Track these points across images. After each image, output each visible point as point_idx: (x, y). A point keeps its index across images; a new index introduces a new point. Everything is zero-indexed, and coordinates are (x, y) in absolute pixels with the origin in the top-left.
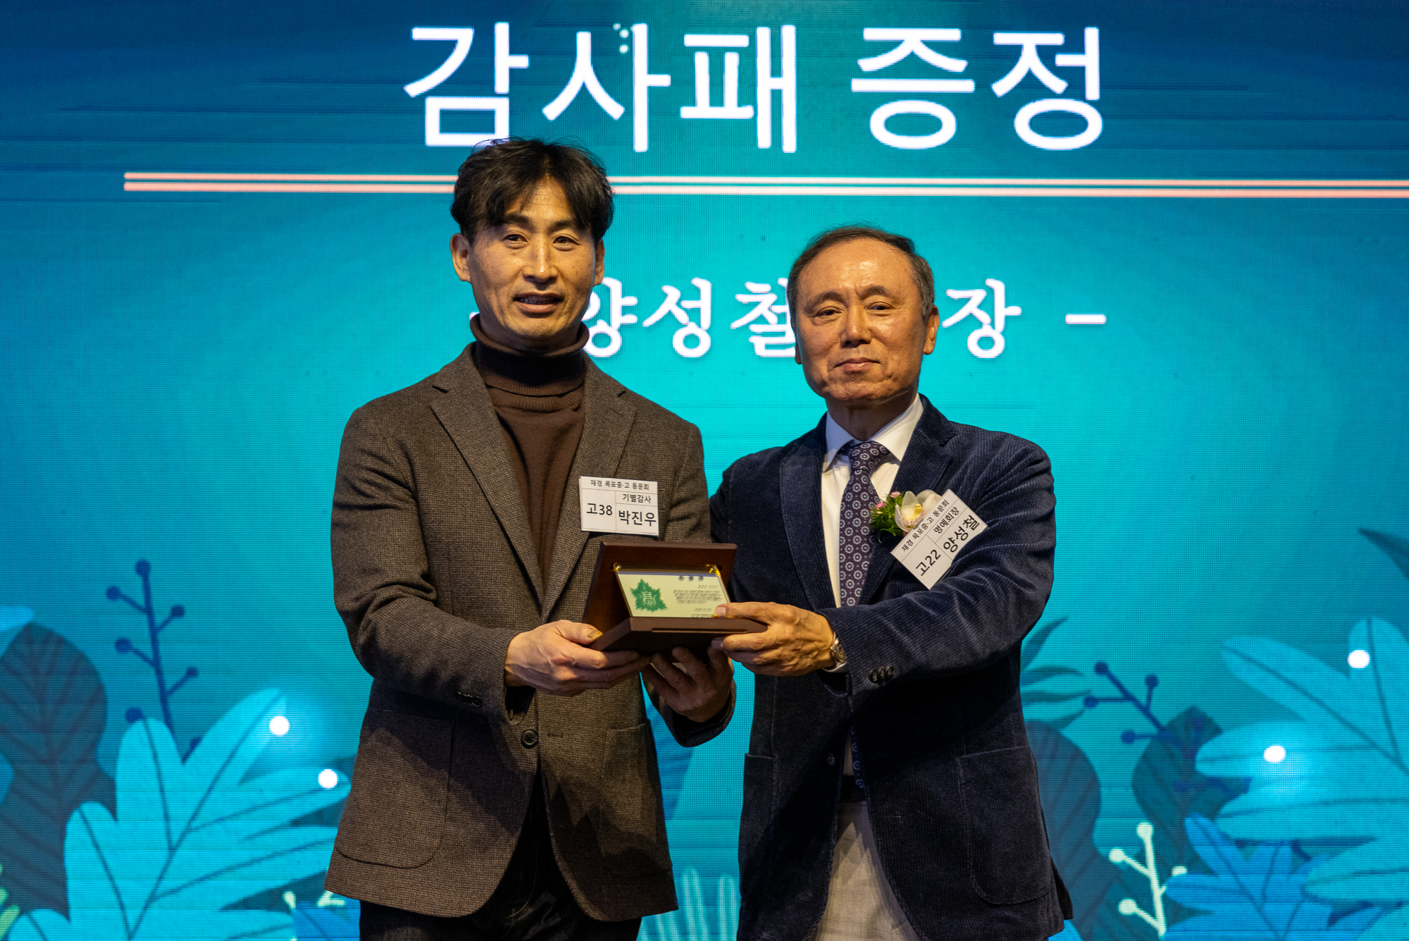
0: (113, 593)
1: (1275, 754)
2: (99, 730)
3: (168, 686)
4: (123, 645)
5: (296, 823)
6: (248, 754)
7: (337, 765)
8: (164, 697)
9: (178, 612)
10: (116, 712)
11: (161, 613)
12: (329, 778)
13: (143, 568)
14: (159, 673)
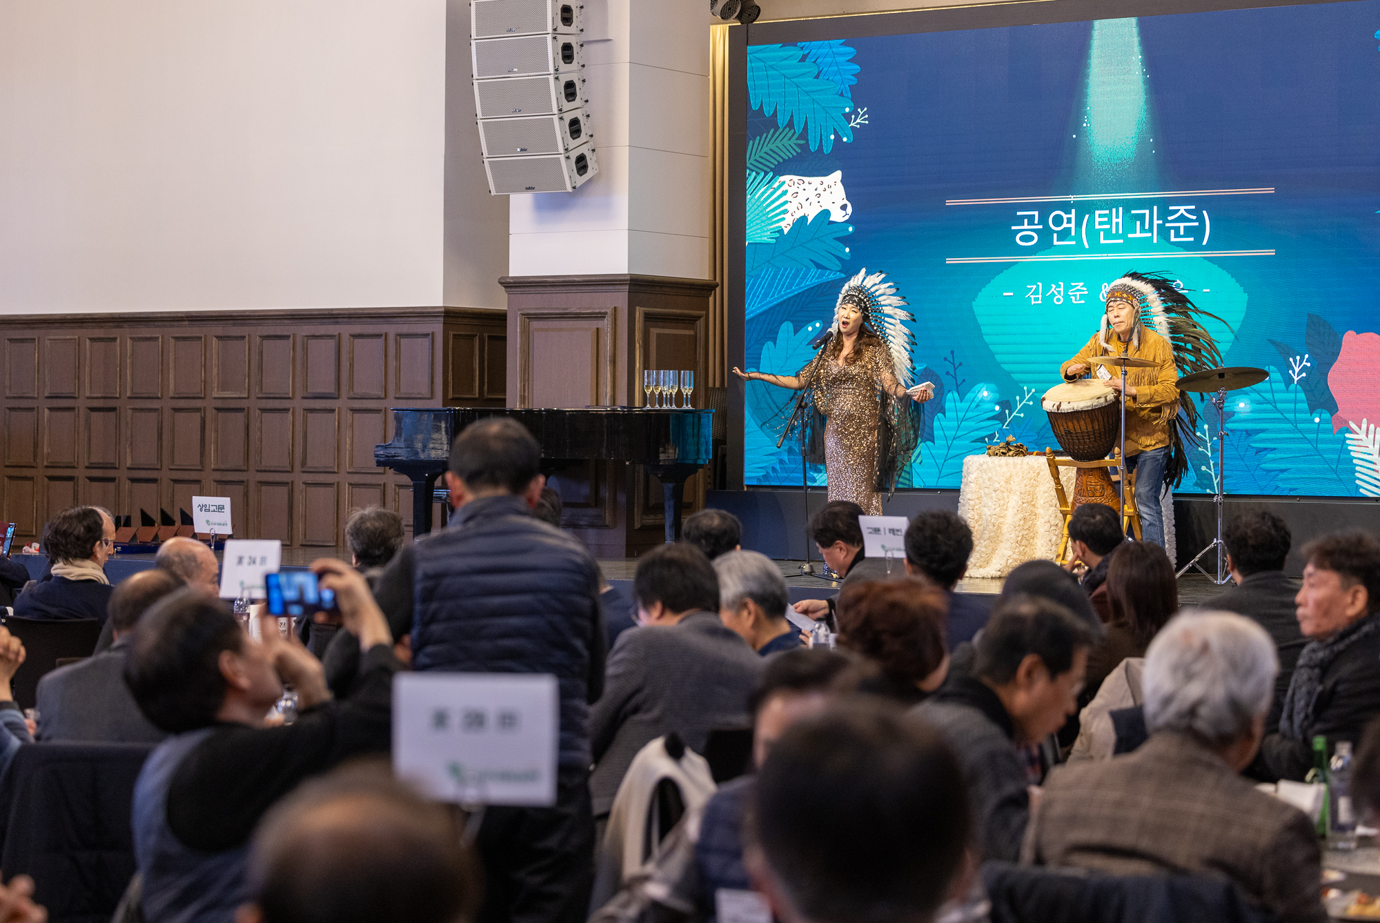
0: (945, 359)
1: (1242, 405)
2: (943, 394)
3: (959, 383)
4: (948, 373)
5: (989, 419)
6: (977, 400)
7: (998, 403)
8: (957, 387)
9: (961, 364)
10: (946, 391)
11: (957, 364)
12: (997, 408)
13: (952, 352)
14: (956, 380)
